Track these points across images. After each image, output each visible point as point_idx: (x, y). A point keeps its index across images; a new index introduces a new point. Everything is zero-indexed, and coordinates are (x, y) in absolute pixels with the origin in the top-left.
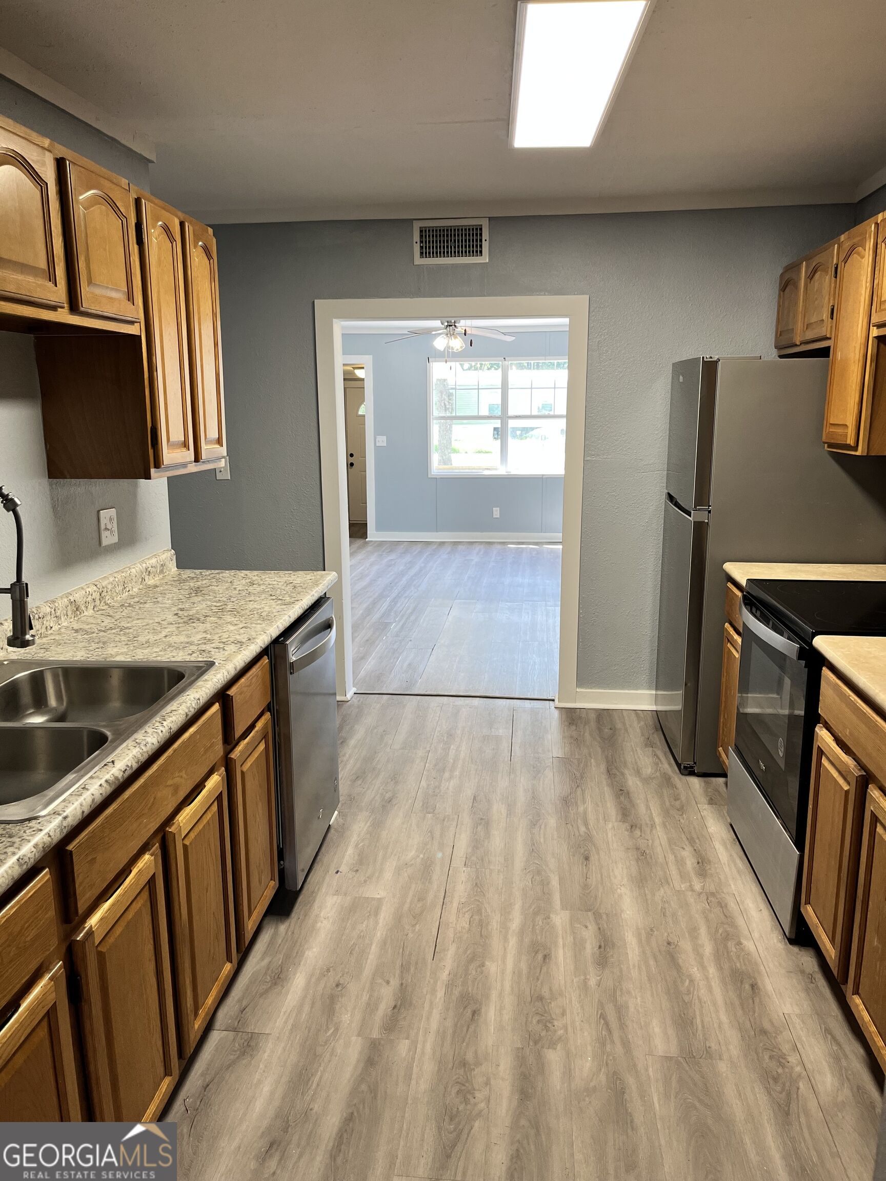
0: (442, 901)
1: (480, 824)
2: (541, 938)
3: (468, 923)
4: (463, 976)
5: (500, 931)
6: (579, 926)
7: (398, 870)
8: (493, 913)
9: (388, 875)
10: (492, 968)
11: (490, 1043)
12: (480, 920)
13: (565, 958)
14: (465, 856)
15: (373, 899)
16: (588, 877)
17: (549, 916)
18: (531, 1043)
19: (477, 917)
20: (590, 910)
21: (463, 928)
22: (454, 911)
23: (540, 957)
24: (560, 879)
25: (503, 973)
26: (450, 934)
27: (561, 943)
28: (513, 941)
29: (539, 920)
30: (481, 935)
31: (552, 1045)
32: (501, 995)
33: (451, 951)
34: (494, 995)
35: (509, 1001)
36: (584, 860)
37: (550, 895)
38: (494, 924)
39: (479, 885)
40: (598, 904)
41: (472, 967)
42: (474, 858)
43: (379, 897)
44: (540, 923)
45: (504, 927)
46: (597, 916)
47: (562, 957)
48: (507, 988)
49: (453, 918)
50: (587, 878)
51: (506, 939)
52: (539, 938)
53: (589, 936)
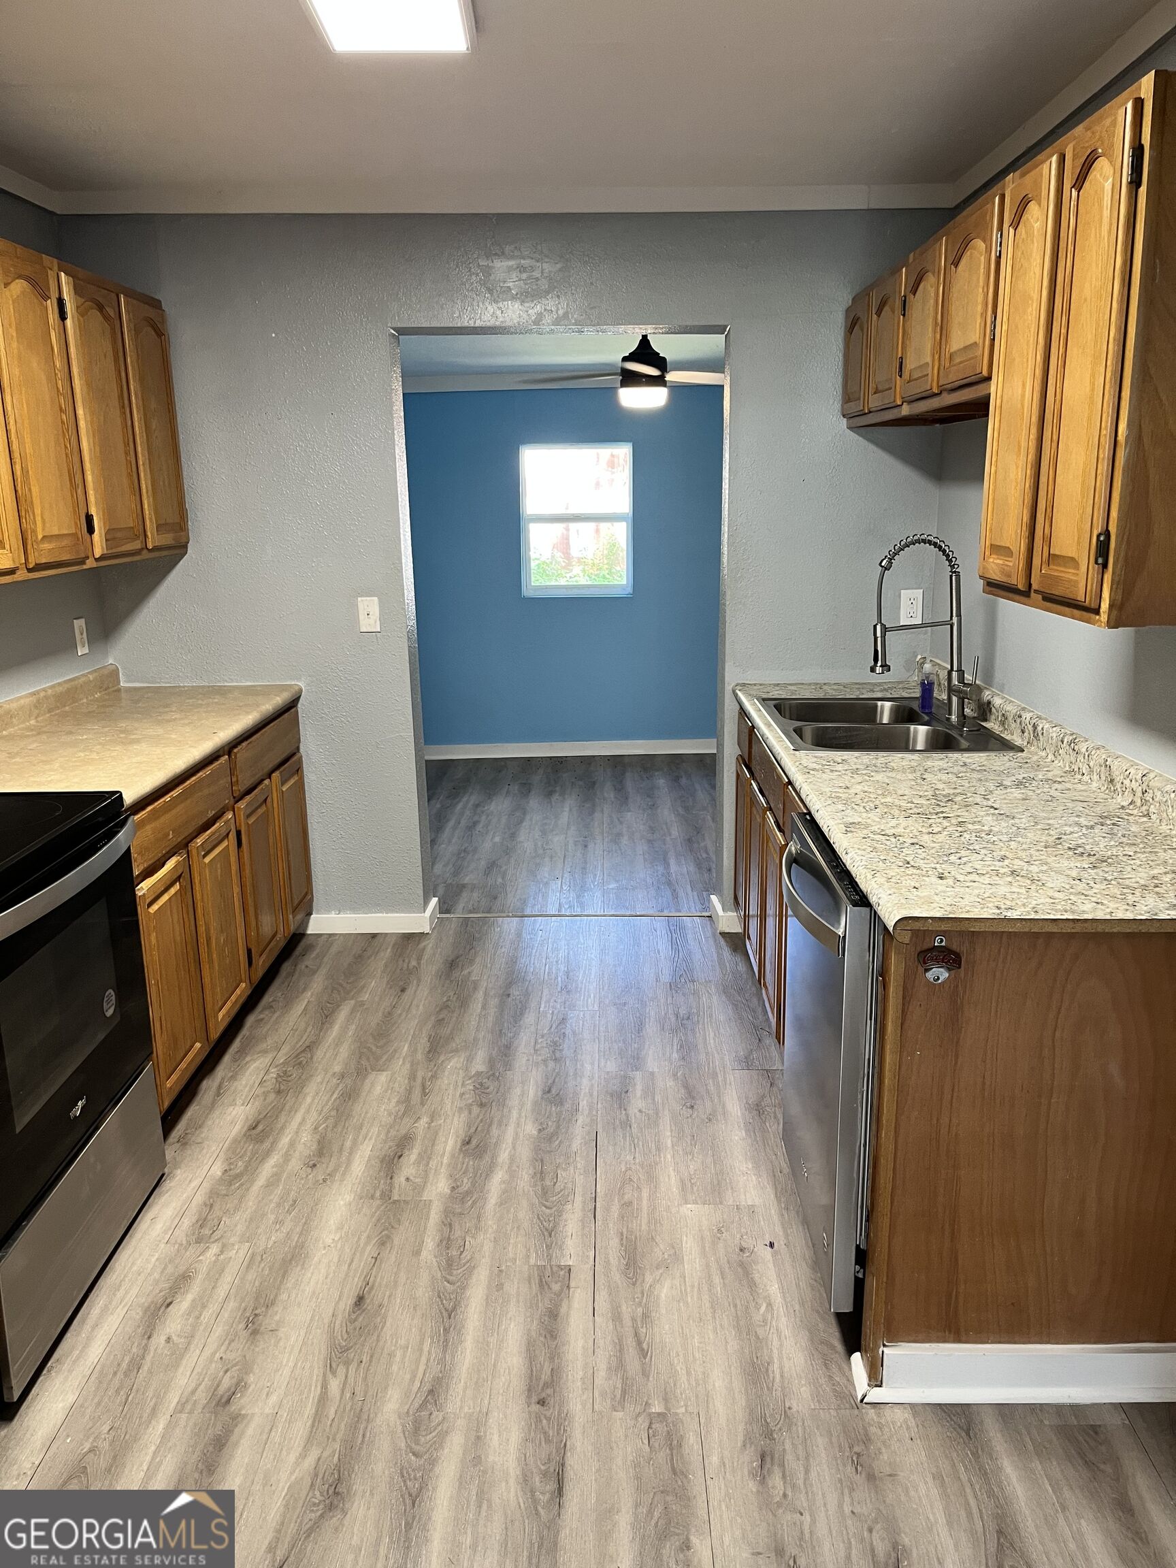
0: (597, 1203)
1: (546, 1385)
2: (468, 1163)
3: (559, 1175)
4: (562, 1119)
5: (518, 1167)
6: (417, 1180)
7: (677, 1257)
8: (526, 1190)
9: (689, 1246)
10: (531, 1129)
11: (534, 1072)
12: (542, 1179)
13: (446, 1142)
14: (571, 1290)
15: (695, 1202)
16: (374, 1260)
17: (452, 1191)
18: (497, 1074)
19: (548, 1183)
20: (395, 1202)
21: (565, 1170)
22: (579, 1190)
23: (474, 1142)
24: (417, 1253)
25: (518, 1124)
26: (581, 1163)
27: (445, 1158)
28: (504, 1156)
29: (466, 1185)
30: (542, 1161)
31: (478, 1074)
32: (522, 1105)
33: (576, 1144)
34: (529, 1106)
35: (514, 1100)
36: (366, 1296)
37: (443, 1222)
38: (526, 1177)
39: (546, 1233)
40: (377, 1214)
41: (551, 1130)
42: (556, 1287)
43: (689, 1206)
44: (465, 1180)
45: (512, 1174)
46: (386, 1196)
47: (449, 1143)
48: (515, 1114)
49: (580, 1180)
50: (376, 1258)
51: (512, 1159)
52: (471, 1163)
53: (408, 1168)
